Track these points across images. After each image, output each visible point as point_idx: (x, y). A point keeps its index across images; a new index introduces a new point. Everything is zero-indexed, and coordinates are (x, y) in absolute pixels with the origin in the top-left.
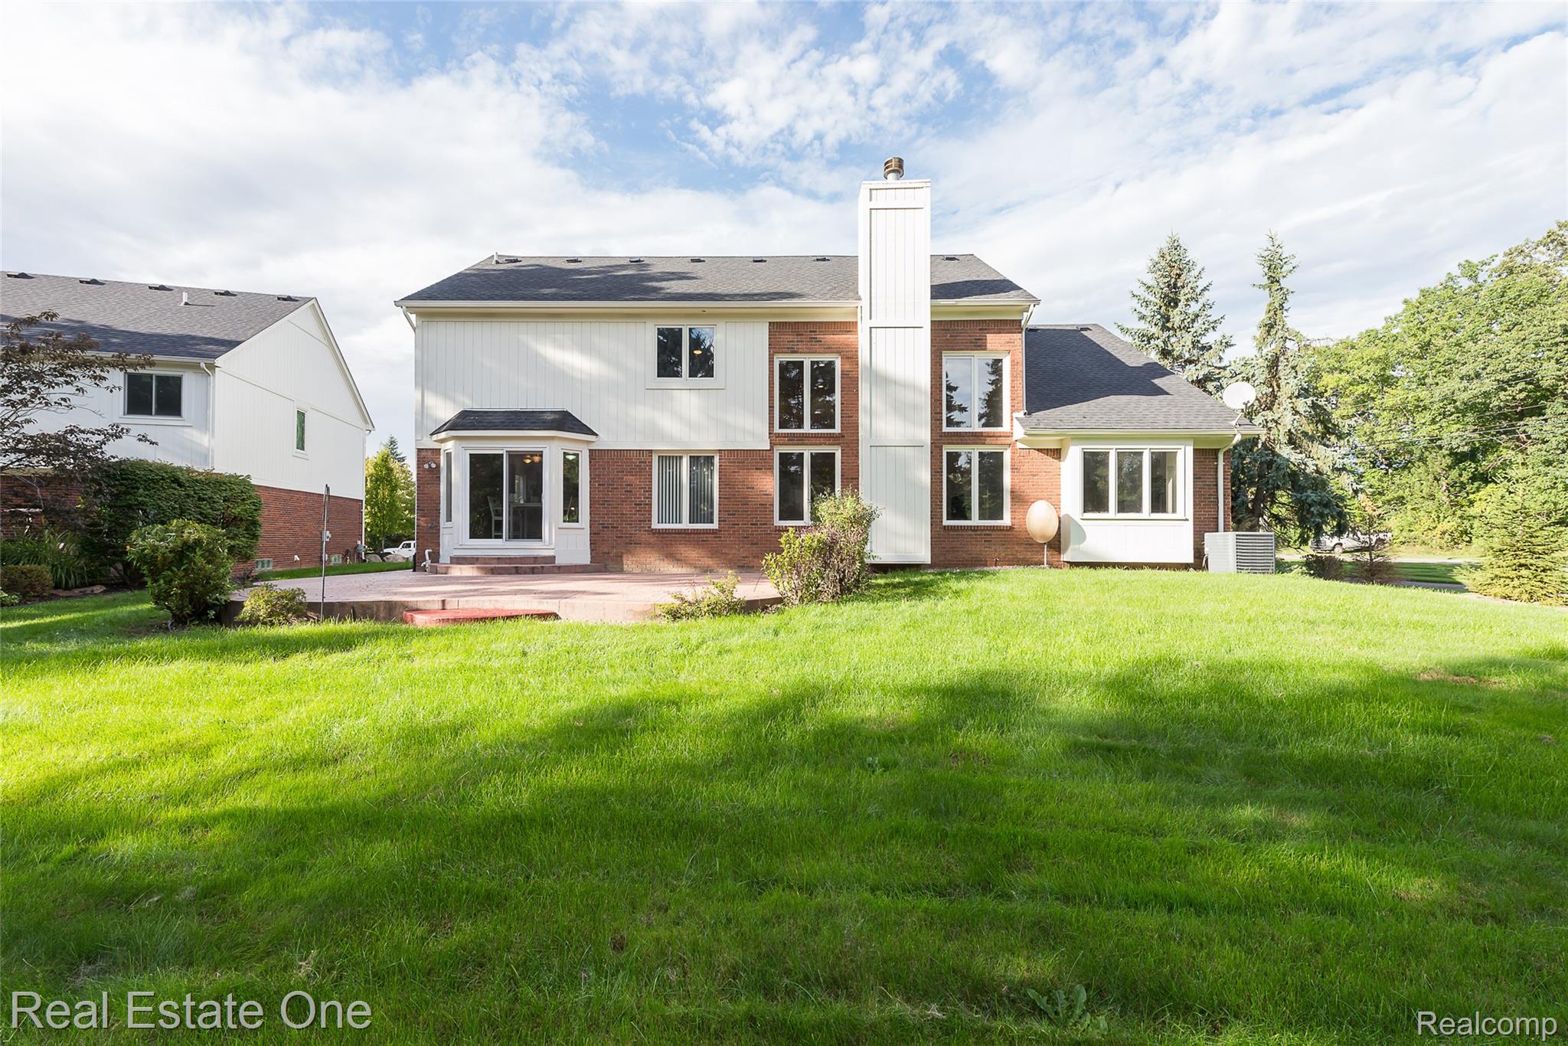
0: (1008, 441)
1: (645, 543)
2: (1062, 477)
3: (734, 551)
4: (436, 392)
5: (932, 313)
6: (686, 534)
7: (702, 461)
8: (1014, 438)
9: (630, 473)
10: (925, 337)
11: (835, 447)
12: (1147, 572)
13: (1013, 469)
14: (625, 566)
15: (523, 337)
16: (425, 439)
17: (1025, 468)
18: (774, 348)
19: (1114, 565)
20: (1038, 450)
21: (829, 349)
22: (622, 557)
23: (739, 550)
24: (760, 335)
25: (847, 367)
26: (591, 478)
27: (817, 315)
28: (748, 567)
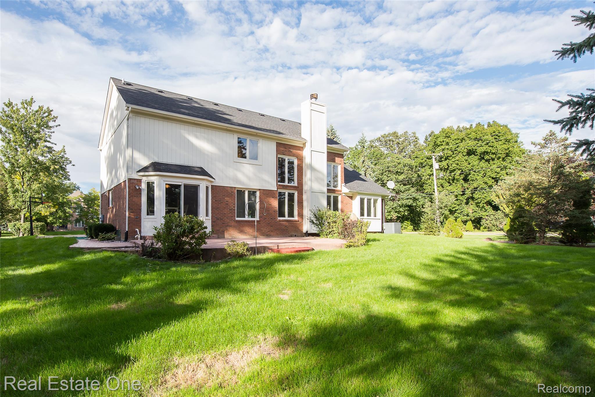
0: (340, 193)
1: (233, 226)
2: (353, 205)
3: (265, 229)
4: (139, 151)
5: (328, 149)
6: (248, 222)
7: (252, 193)
8: (342, 192)
9: (227, 196)
10: (325, 156)
11: (295, 191)
12: (378, 234)
13: (342, 202)
14: (225, 236)
15: (182, 132)
16: (133, 174)
17: (344, 202)
18: (278, 152)
19: (372, 232)
20: (348, 196)
21: (294, 155)
22: (224, 232)
23: (266, 229)
24: (273, 146)
25: (299, 162)
26: (212, 198)
27: (290, 142)
28: (270, 235)
